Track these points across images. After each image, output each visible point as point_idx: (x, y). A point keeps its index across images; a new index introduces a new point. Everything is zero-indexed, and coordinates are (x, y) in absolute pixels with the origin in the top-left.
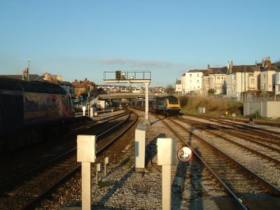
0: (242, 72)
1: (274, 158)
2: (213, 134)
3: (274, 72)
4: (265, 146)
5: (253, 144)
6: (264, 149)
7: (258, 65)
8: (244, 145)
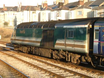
0: (28, 10)
1: (49, 70)
2: (7, 54)
3: (49, 11)
4: (43, 62)
5: (34, 61)
6: (42, 64)
7: (39, 6)
8: (28, 61)
